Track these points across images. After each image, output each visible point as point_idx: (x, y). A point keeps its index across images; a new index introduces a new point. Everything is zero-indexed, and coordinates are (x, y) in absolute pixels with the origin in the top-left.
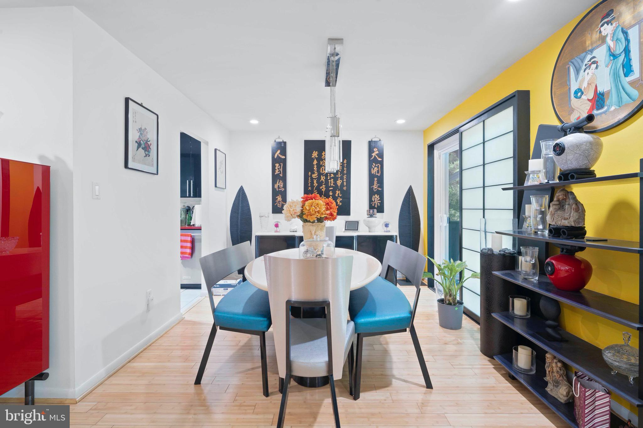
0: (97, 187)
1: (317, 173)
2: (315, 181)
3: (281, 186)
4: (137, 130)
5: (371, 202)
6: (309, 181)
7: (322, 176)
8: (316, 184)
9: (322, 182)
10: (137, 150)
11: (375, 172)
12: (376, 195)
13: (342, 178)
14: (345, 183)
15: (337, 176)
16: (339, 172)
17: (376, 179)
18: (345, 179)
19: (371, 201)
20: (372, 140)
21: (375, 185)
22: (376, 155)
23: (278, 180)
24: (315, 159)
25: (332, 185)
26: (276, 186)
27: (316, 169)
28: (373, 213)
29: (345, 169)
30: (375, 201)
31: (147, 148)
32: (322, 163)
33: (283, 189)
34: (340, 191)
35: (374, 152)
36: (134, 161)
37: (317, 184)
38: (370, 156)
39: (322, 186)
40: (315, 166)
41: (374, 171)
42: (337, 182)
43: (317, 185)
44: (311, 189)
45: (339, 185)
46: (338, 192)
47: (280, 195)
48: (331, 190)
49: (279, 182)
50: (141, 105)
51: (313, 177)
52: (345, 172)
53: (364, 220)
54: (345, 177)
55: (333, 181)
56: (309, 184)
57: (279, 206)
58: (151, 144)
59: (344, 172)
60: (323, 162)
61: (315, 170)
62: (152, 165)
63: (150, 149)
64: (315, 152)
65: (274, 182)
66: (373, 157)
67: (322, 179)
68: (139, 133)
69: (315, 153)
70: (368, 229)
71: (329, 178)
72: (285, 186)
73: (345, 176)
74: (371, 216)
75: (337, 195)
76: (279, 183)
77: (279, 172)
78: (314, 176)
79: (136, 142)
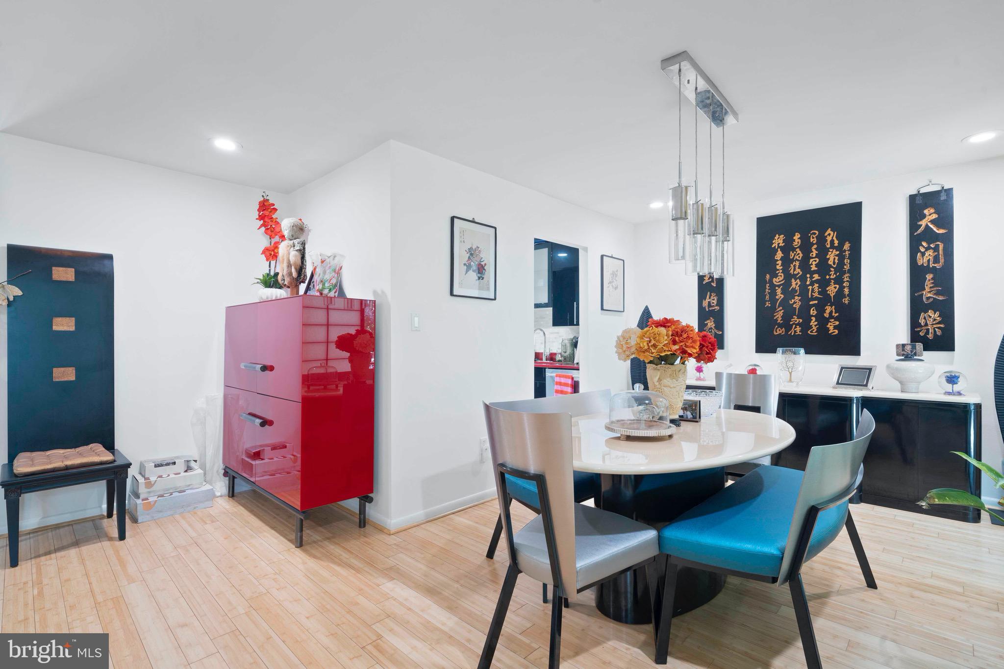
0: (416, 319)
1: (782, 274)
2: (779, 291)
3: (713, 303)
4: (466, 251)
5: (916, 328)
6: (767, 290)
7: (793, 280)
8: (780, 295)
9: (794, 290)
10: (466, 273)
11: (929, 261)
12: (930, 313)
13: (839, 281)
14: (846, 291)
15: (828, 277)
16: (832, 269)
17: (929, 276)
18: (847, 281)
19: (914, 323)
20: (919, 191)
21: (927, 289)
22: (929, 224)
23: (709, 293)
24: (779, 249)
25: (816, 295)
26: (705, 304)
27: (782, 267)
28: (912, 352)
29: (847, 261)
30: (926, 325)
31: (481, 269)
32: (793, 254)
33: (717, 308)
34: (834, 307)
35: (924, 216)
36: (461, 287)
37: (783, 296)
38: (913, 225)
39: (794, 299)
40: (780, 262)
41: (926, 258)
42: (827, 289)
43: (782, 298)
44: (770, 305)
45: (832, 296)
46: (828, 309)
47: (711, 318)
48: (813, 305)
49: (711, 295)
50: (473, 221)
51: (775, 283)
52: (847, 267)
53: (888, 367)
54: (846, 277)
55: (819, 287)
56: (767, 297)
57: (711, 336)
58: (485, 264)
59: (845, 267)
60: (795, 252)
61: (778, 270)
62: (488, 289)
63: (484, 270)
64: (779, 235)
65: (701, 297)
66: (922, 228)
67: (794, 285)
68: (469, 253)
69: (779, 238)
70: (899, 384)
71: (808, 283)
72: (721, 302)
73: (847, 275)
74: (908, 357)
75: (826, 315)
76: (710, 298)
77: (711, 280)
78: (776, 281)
79: (465, 264)
